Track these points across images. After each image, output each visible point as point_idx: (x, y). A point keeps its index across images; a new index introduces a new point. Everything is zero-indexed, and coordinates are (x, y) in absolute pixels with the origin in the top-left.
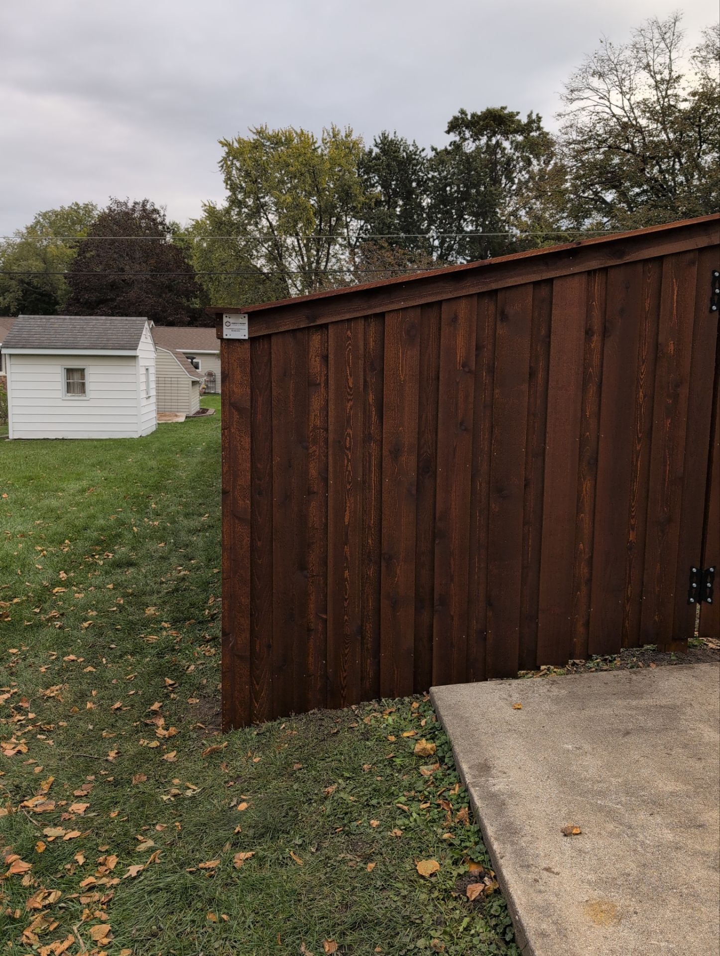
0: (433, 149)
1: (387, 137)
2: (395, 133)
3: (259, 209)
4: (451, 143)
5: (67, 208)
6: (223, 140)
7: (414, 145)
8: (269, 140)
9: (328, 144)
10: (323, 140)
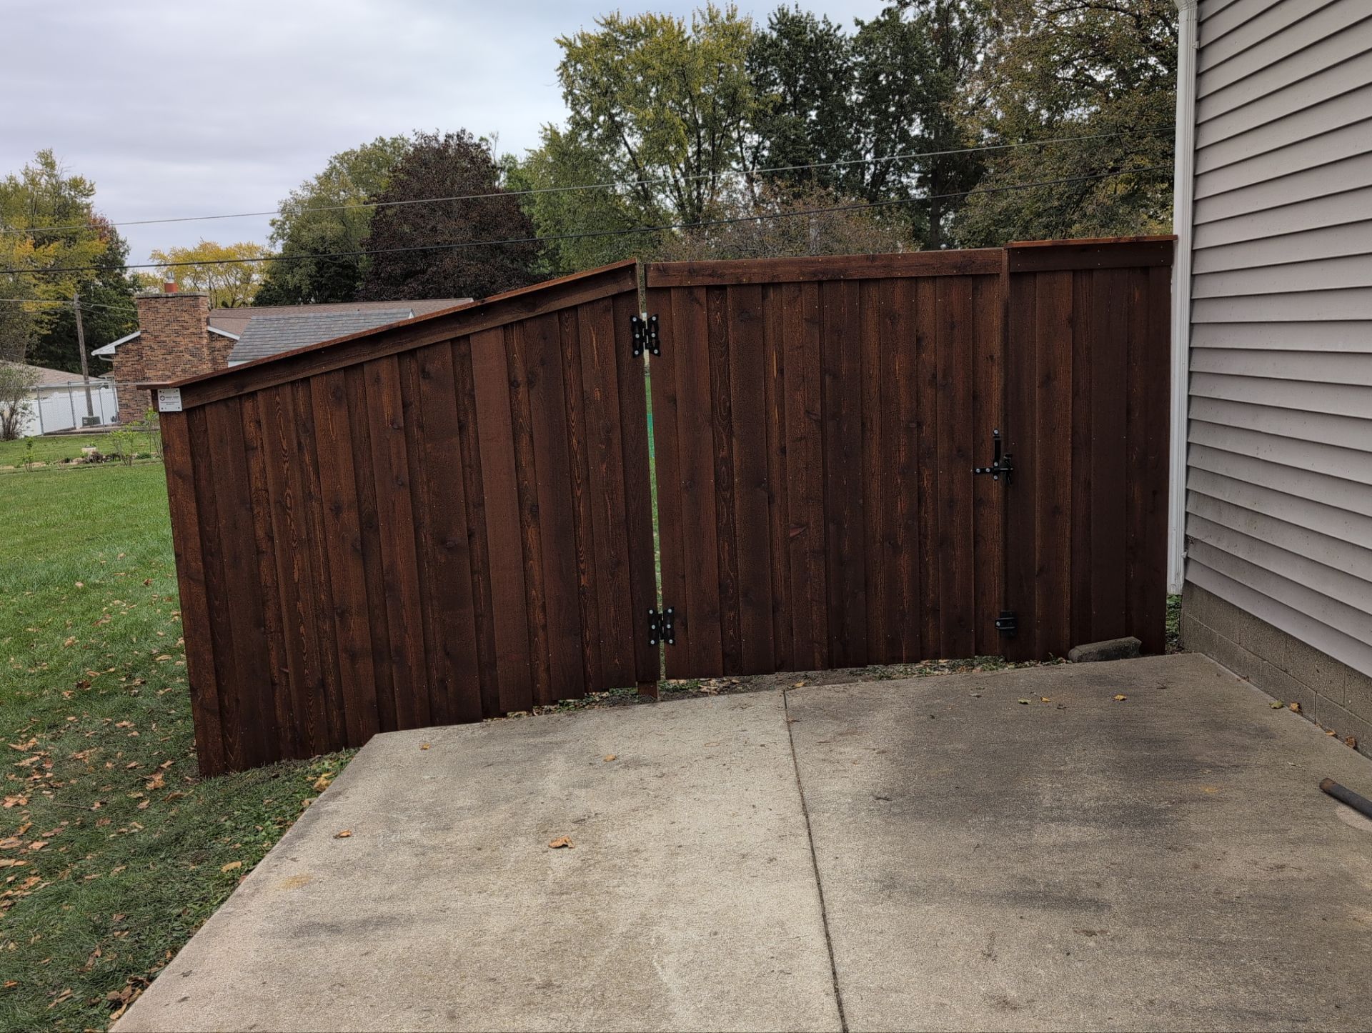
0: (858, 23)
1: (787, 14)
2: (797, 6)
3: (615, 130)
4: (884, 11)
5: (369, 146)
6: (561, 39)
7: (826, 21)
8: (623, 32)
9: (702, 33)
10: (695, 27)
